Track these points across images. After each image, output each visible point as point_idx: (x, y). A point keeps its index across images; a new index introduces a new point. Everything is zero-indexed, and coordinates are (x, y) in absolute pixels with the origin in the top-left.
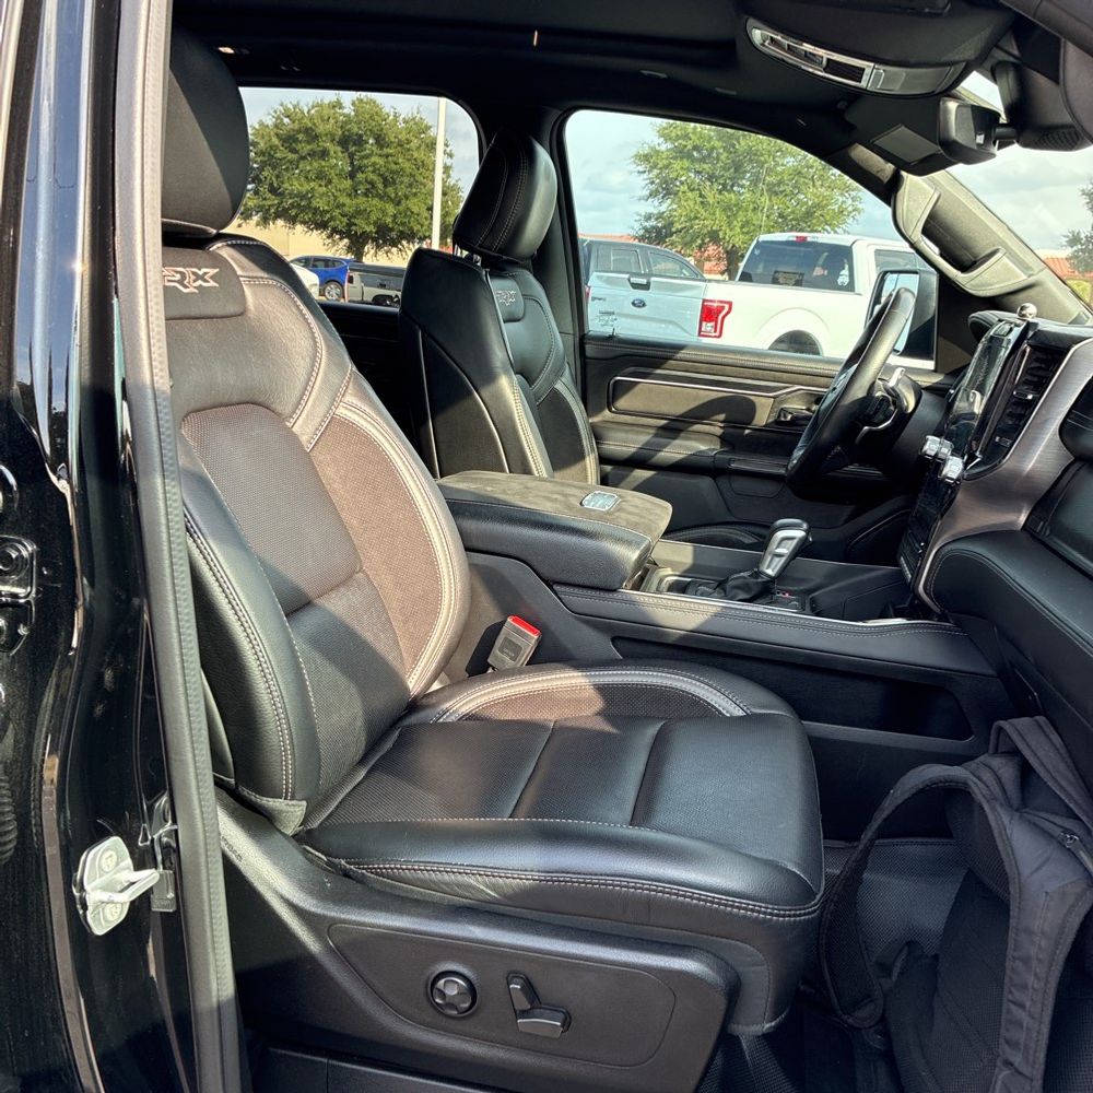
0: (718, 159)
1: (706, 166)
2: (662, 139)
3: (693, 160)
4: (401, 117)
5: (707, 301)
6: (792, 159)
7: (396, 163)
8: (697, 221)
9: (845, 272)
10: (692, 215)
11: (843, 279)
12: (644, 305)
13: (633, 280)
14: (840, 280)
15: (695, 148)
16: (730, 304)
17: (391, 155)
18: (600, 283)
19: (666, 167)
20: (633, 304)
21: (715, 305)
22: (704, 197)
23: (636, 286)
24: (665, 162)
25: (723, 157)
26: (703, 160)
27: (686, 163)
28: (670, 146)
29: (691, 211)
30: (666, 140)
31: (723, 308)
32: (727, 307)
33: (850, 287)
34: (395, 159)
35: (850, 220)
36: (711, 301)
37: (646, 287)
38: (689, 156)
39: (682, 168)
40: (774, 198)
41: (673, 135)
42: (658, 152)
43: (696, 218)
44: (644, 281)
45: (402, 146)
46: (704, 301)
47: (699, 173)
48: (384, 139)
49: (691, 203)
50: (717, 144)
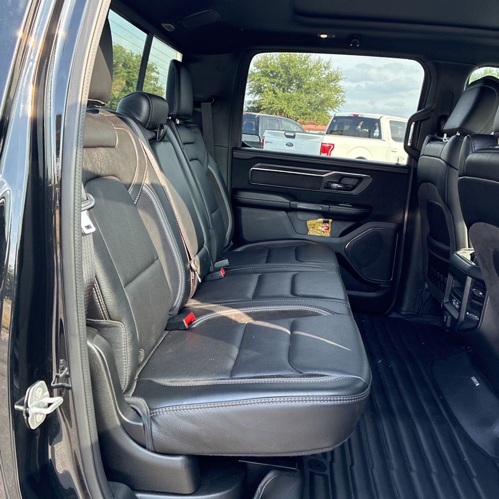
0: (281, 77)
1: (276, 80)
2: (255, 68)
3: (270, 77)
4: (135, 55)
5: (324, 144)
6: (314, 78)
7: (133, 76)
8: (274, 105)
9: (377, 130)
10: (271, 102)
11: (376, 133)
12: (292, 145)
13: (287, 134)
14: (375, 134)
15: (272, 72)
16: (333, 145)
17: (130, 72)
18: (270, 135)
19: (259, 80)
20: (287, 145)
21: (327, 145)
22: (276, 94)
23: (288, 137)
24: (258, 78)
25: (283, 76)
26: (275, 77)
27: (268, 79)
28: (259, 70)
29: (271, 100)
30: (258, 69)
31: (330, 147)
32: (332, 146)
33: (380, 137)
34: (133, 74)
35: (340, 106)
36: (326, 144)
37: (294, 137)
38: (268, 76)
39: (265, 81)
40: (307, 95)
41: (261, 66)
42: (253, 73)
43: (273, 103)
44: (293, 135)
45: (136, 68)
46: (322, 144)
47: (273, 83)
48: (127, 65)
49: (270, 96)
50: (281, 70)
